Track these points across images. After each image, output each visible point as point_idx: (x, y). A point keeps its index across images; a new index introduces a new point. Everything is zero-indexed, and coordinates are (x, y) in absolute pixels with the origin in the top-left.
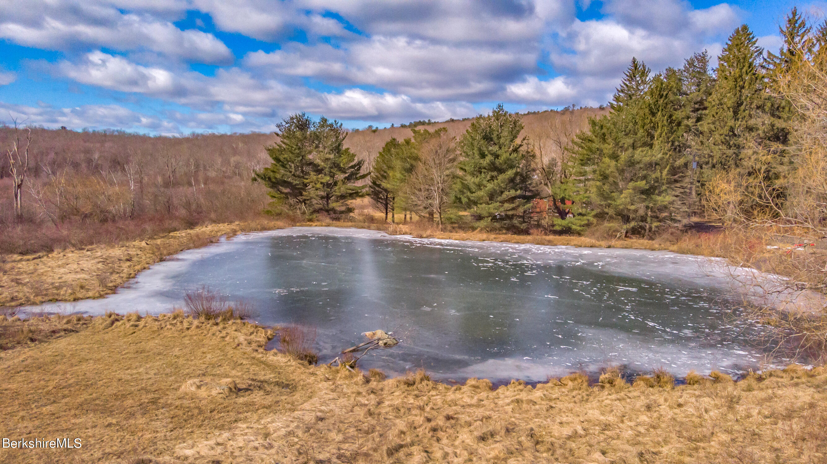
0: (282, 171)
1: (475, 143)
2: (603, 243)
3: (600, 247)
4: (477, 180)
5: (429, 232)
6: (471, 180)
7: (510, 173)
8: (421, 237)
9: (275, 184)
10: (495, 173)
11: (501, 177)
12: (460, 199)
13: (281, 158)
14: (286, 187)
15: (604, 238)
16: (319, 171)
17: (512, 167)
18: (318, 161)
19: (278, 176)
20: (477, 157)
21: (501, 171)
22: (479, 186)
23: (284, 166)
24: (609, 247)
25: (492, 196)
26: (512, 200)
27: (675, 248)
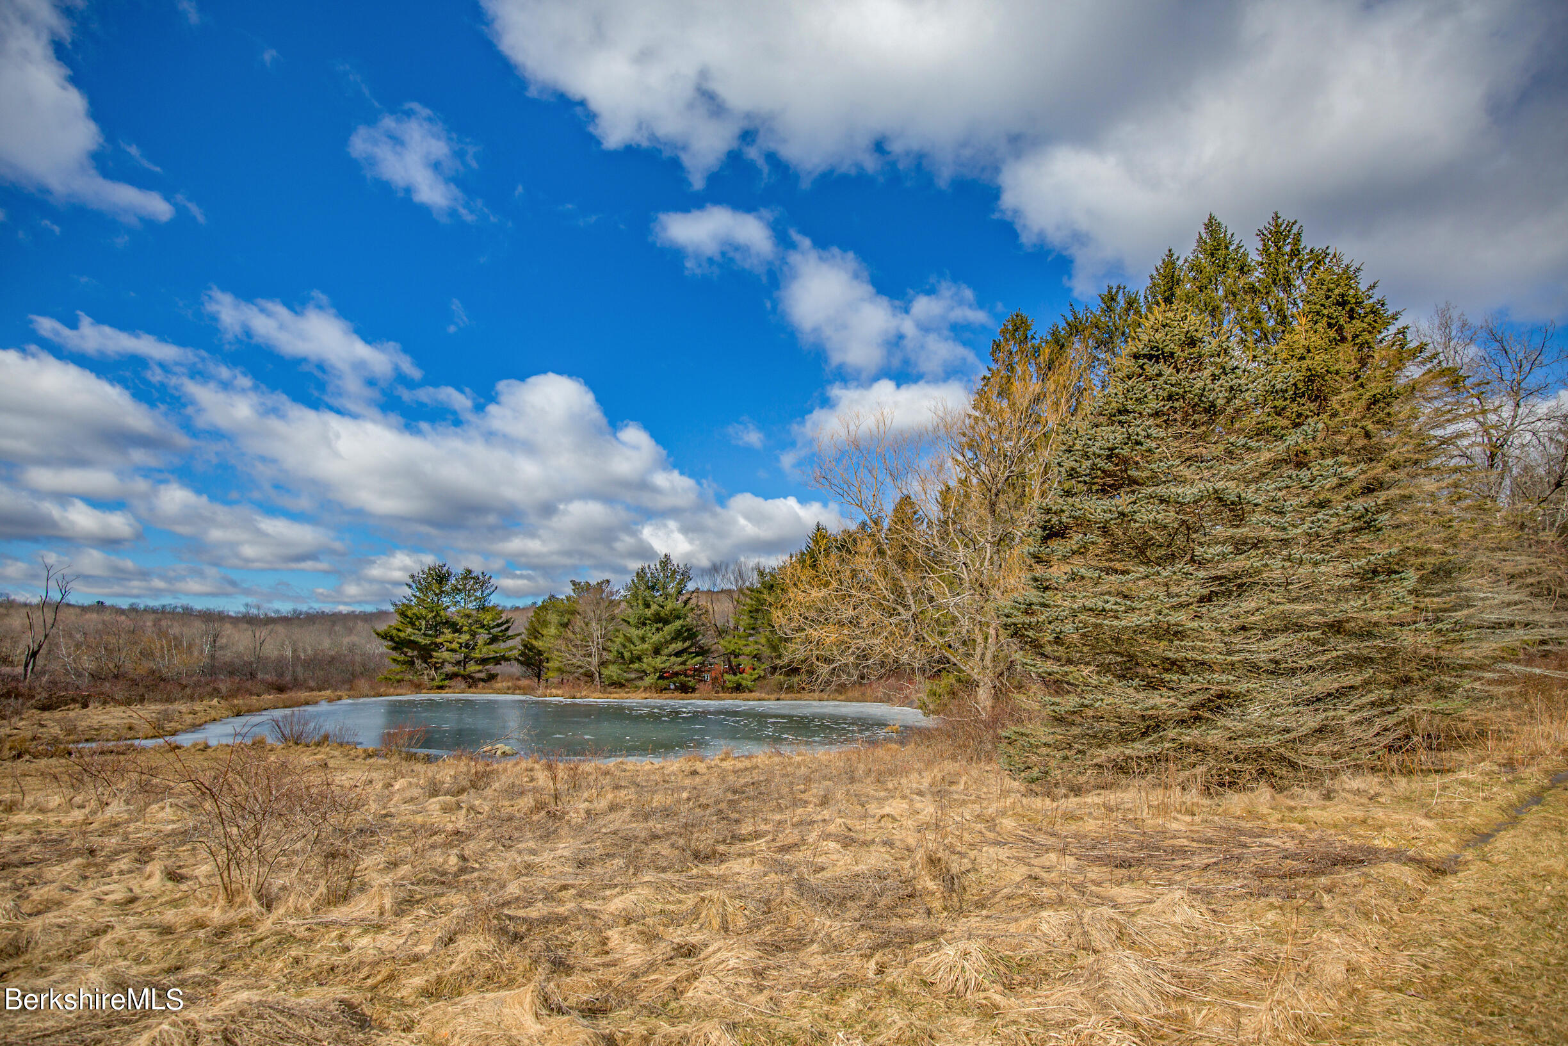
0: (409, 630)
1: (640, 592)
2: (772, 697)
3: (769, 699)
4: (641, 632)
5: (584, 693)
6: (634, 632)
7: (678, 624)
8: (574, 697)
9: (399, 644)
10: (660, 625)
11: (667, 628)
12: (622, 654)
13: (409, 613)
14: (413, 650)
15: (772, 692)
16: (456, 629)
17: (679, 618)
18: (456, 618)
19: (402, 635)
20: (641, 607)
21: (666, 622)
22: (643, 639)
23: (413, 624)
24: (778, 699)
25: (657, 651)
26: (678, 654)
27: (843, 697)
